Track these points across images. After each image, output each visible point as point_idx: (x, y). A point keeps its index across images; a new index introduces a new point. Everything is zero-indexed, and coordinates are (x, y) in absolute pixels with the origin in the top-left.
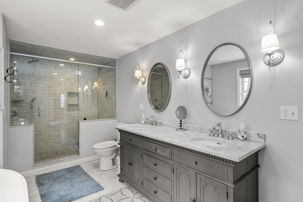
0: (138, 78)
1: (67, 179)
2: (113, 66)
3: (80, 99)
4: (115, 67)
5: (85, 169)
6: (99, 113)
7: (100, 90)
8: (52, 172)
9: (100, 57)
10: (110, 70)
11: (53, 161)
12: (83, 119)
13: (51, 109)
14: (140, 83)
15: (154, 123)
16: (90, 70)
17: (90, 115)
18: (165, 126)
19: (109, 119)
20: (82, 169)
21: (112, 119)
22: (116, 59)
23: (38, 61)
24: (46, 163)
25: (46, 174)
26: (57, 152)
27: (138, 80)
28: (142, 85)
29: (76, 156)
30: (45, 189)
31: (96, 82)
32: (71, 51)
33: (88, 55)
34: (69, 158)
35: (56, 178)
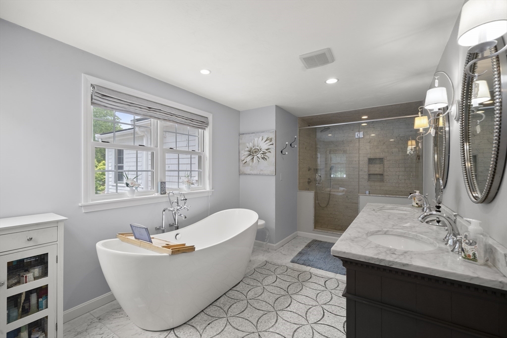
9: (391, 105)
23: (329, 128)
30: (306, 250)
33: (373, 108)
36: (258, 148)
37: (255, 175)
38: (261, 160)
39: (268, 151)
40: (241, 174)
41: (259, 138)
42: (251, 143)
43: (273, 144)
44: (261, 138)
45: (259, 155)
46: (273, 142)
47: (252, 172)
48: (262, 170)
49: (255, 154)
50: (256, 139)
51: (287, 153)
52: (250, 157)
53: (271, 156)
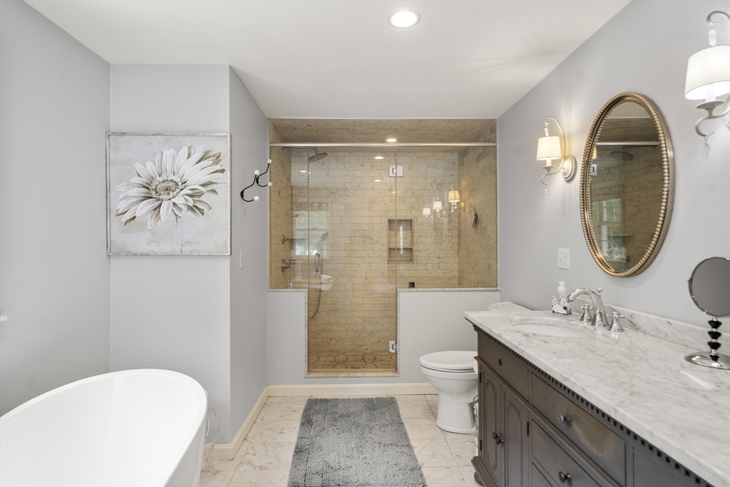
0: (549, 164)
1: (358, 425)
2: (489, 141)
3: (415, 234)
4: (495, 142)
5: (404, 412)
6: (461, 272)
7: (464, 211)
8: (338, 399)
9: (450, 121)
10: (483, 155)
11: (342, 375)
12: (408, 285)
13: (355, 257)
14: (559, 180)
15: (598, 317)
16: (438, 161)
17: (442, 274)
18: (645, 333)
19: (474, 289)
20: (396, 410)
21: (483, 289)
22: (495, 120)
23: (325, 154)
24: (328, 375)
25: (326, 401)
26: (367, 353)
27: (548, 169)
28: (565, 183)
29: (389, 374)
30: (307, 436)
31: (454, 190)
32: (379, 120)
33: (420, 120)
34: (373, 375)
35: (337, 416)
36: (176, 179)
37: (165, 256)
38: (186, 214)
39: (210, 188)
40: (117, 255)
41: (178, 150)
42: (149, 164)
43: (223, 171)
44: (185, 151)
45: (179, 200)
46: (225, 163)
47: (155, 248)
48: (187, 242)
49: (164, 197)
50: (168, 153)
51: (256, 198)
52: (148, 205)
53: (220, 204)
